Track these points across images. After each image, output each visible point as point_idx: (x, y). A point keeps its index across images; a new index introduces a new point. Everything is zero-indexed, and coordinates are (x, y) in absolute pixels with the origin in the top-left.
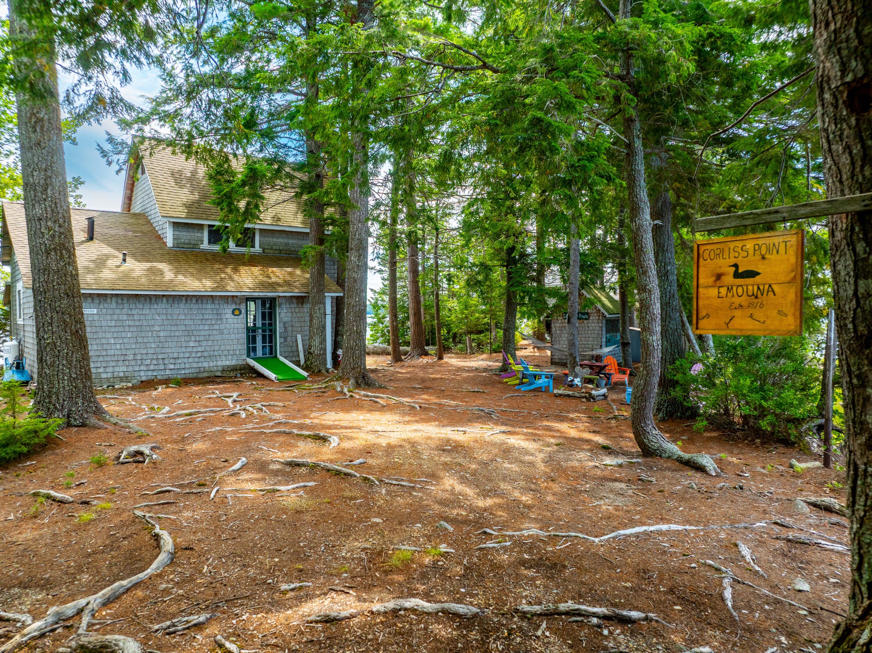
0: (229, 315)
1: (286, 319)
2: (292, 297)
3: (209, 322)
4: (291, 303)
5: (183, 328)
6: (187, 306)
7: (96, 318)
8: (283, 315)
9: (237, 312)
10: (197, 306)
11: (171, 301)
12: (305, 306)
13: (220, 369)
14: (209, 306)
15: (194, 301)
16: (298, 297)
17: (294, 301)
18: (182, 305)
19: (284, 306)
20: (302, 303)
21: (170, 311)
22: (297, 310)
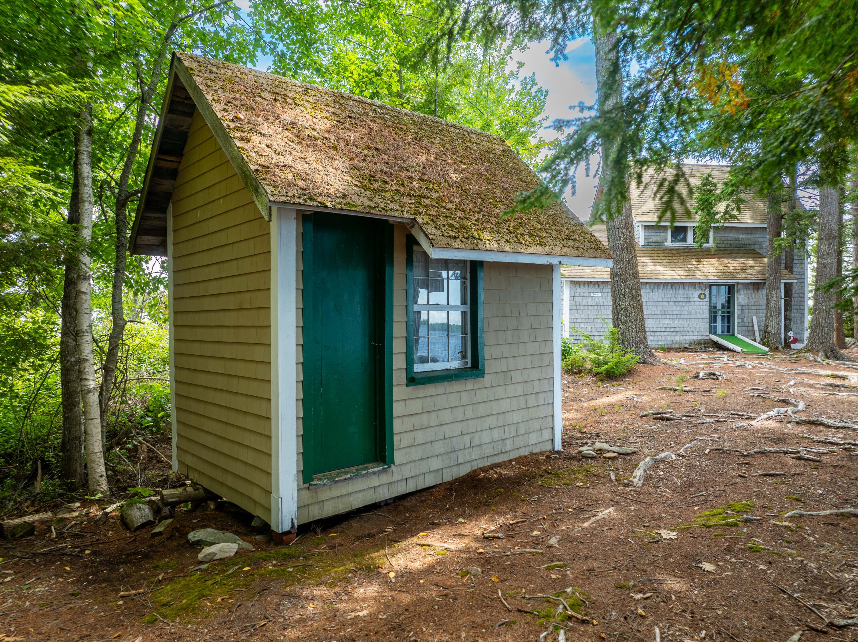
0: (696, 299)
1: (743, 303)
2: (748, 283)
3: (680, 304)
4: (748, 289)
7: (601, 299)
8: (741, 299)
9: (702, 296)
10: (671, 291)
14: (681, 291)
15: (670, 287)
16: (754, 284)
17: (751, 287)
18: (660, 290)
19: (741, 292)
20: (758, 289)
21: (651, 295)
22: (753, 295)
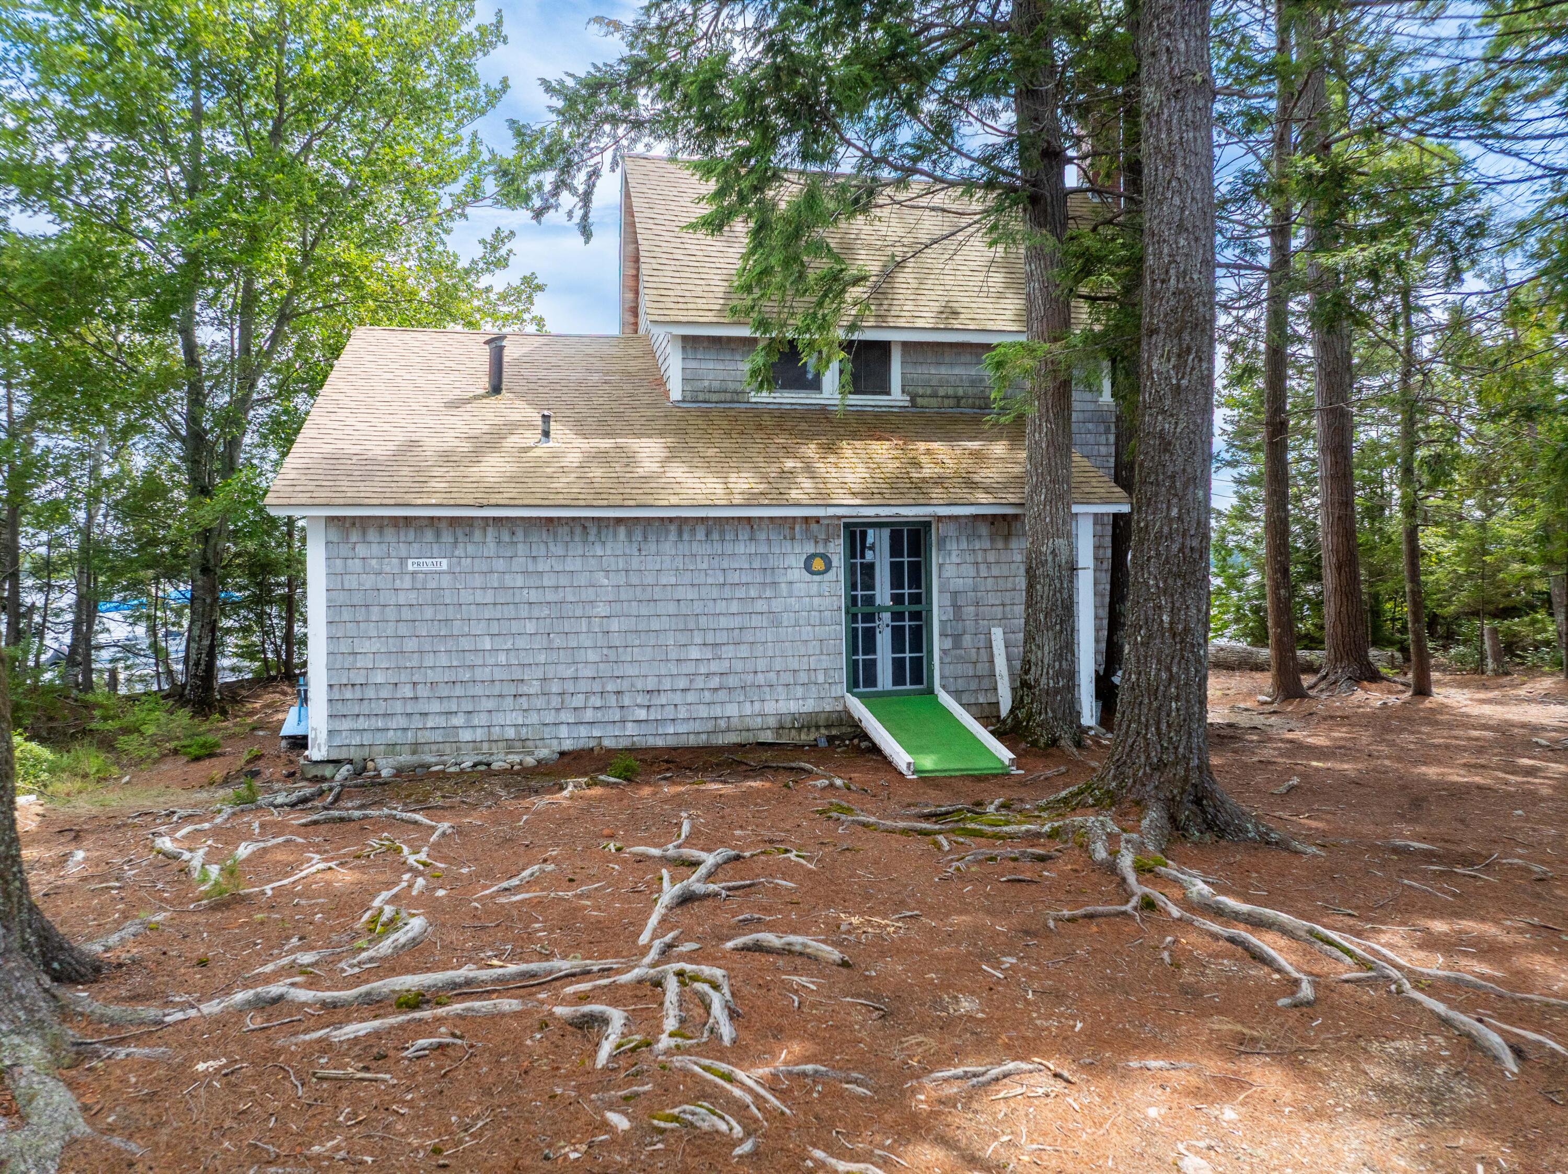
0: (798, 574)
1: (958, 584)
2: (976, 517)
3: (740, 593)
4: (974, 535)
5: (672, 608)
6: (684, 548)
7: (446, 581)
8: (949, 571)
9: (818, 564)
10: (707, 549)
11: (638, 535)
12: (1014, 544)
13: (772, 722)
14: (741, 548)
15: (701, 534)
16: (993, 519)
17: (984, 530)
18: (667, 547)
19: (952, 546)
20: (1007, 537)
21: (635, 563)
22: (991, 557)
